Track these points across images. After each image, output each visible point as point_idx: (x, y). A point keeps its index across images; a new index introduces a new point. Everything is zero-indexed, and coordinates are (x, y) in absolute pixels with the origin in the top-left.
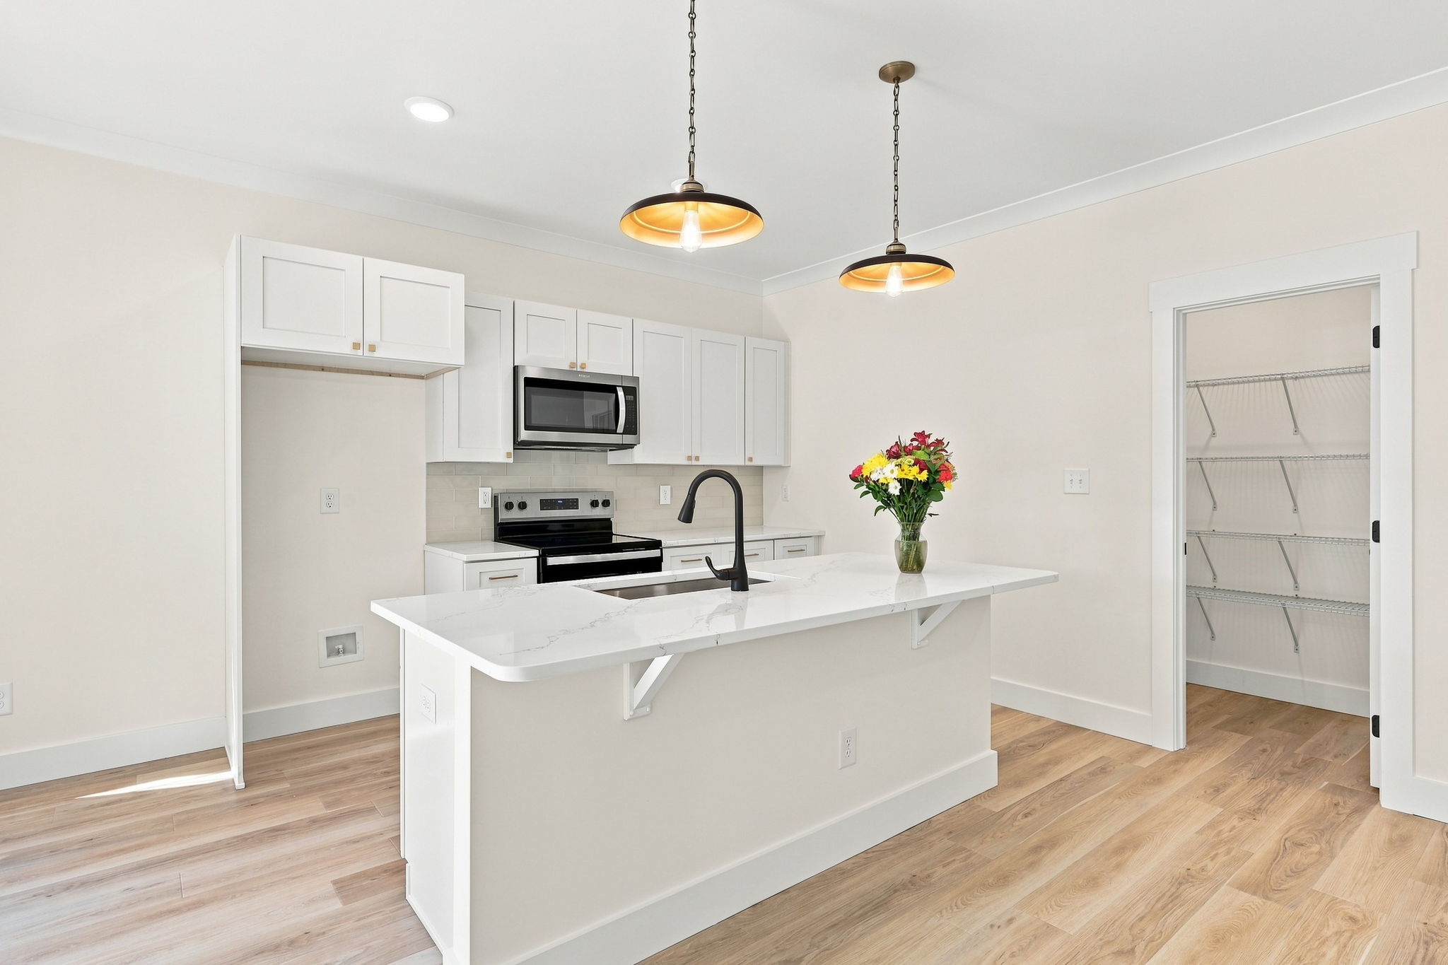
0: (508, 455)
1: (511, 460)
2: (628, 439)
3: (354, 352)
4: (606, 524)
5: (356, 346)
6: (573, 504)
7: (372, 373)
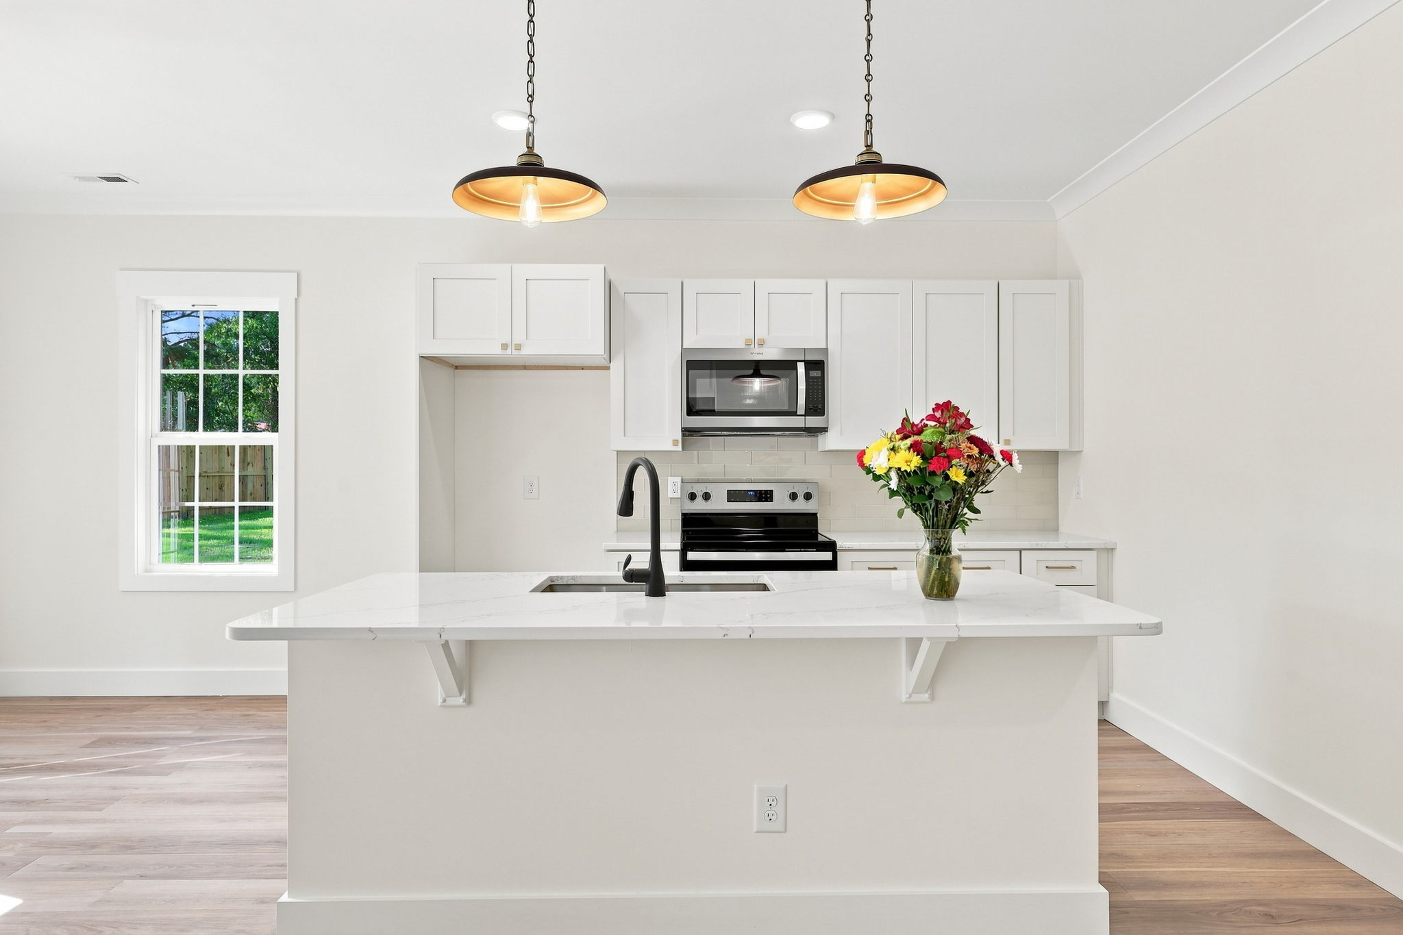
0: (675, 442)
1: (679, 448)
2: (813, 422)
3: (504, 352)
4: (812, 518)
5: (504, 347)
6: (765, 496)
7: (525, 367)
